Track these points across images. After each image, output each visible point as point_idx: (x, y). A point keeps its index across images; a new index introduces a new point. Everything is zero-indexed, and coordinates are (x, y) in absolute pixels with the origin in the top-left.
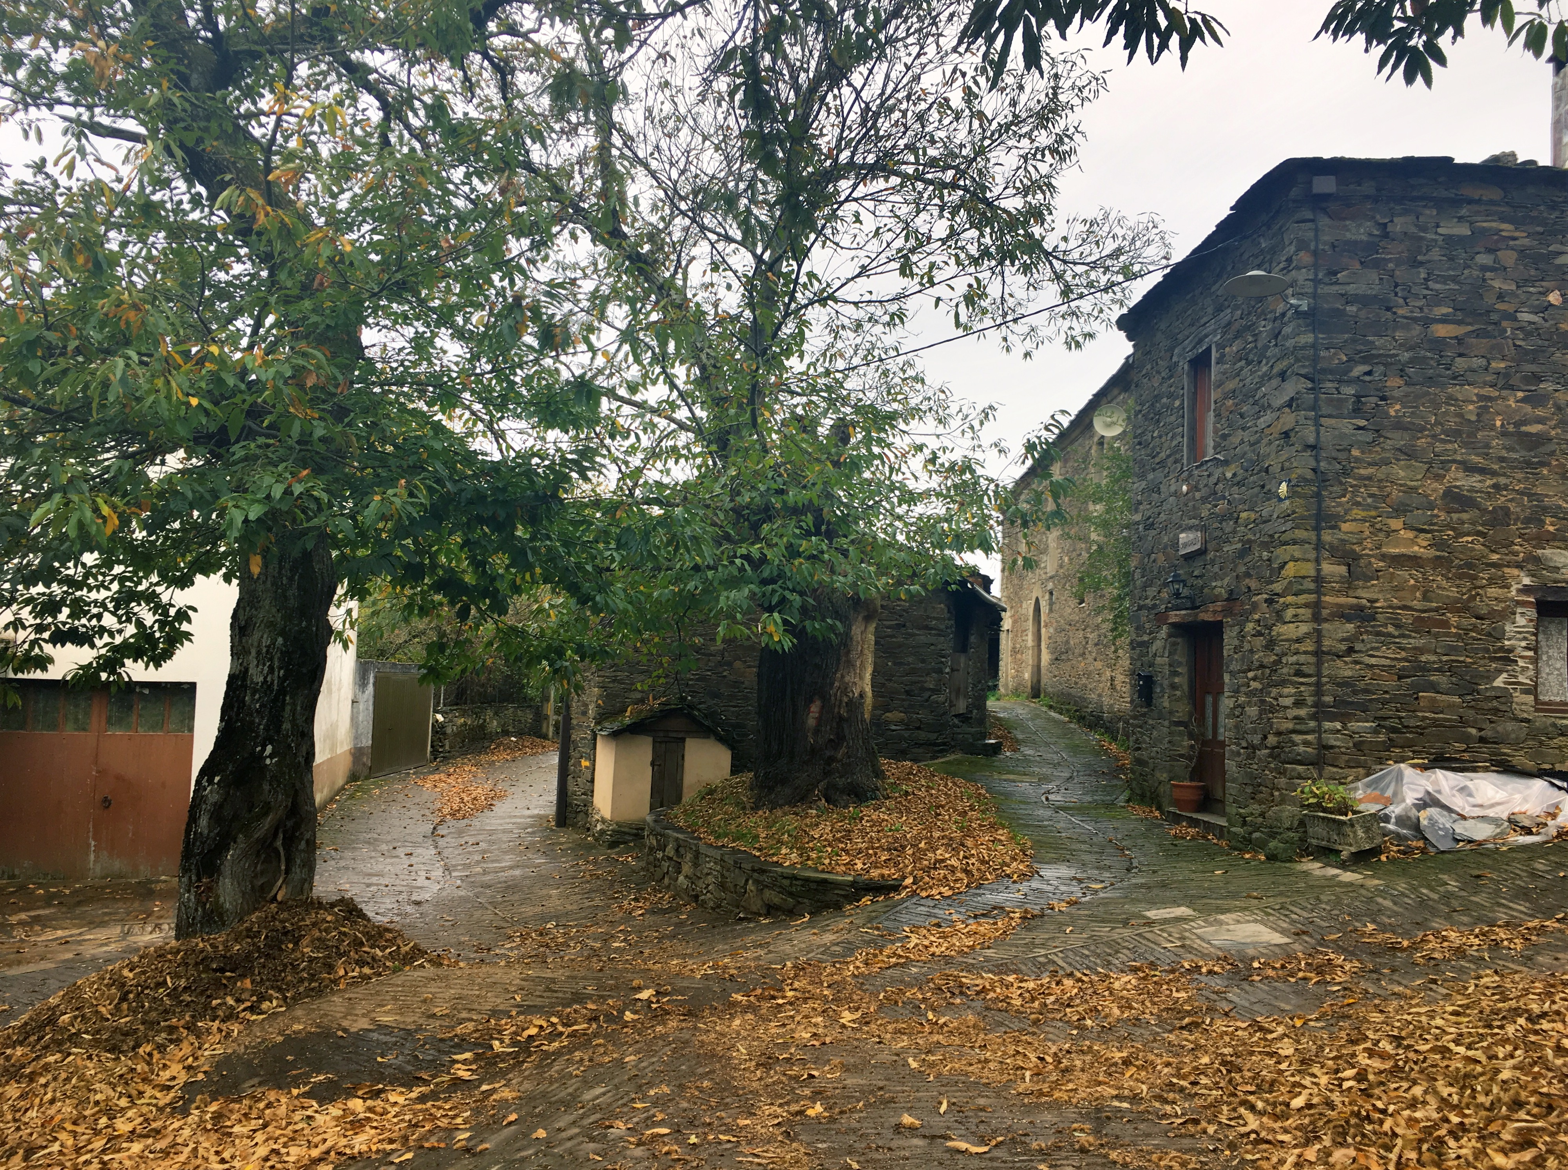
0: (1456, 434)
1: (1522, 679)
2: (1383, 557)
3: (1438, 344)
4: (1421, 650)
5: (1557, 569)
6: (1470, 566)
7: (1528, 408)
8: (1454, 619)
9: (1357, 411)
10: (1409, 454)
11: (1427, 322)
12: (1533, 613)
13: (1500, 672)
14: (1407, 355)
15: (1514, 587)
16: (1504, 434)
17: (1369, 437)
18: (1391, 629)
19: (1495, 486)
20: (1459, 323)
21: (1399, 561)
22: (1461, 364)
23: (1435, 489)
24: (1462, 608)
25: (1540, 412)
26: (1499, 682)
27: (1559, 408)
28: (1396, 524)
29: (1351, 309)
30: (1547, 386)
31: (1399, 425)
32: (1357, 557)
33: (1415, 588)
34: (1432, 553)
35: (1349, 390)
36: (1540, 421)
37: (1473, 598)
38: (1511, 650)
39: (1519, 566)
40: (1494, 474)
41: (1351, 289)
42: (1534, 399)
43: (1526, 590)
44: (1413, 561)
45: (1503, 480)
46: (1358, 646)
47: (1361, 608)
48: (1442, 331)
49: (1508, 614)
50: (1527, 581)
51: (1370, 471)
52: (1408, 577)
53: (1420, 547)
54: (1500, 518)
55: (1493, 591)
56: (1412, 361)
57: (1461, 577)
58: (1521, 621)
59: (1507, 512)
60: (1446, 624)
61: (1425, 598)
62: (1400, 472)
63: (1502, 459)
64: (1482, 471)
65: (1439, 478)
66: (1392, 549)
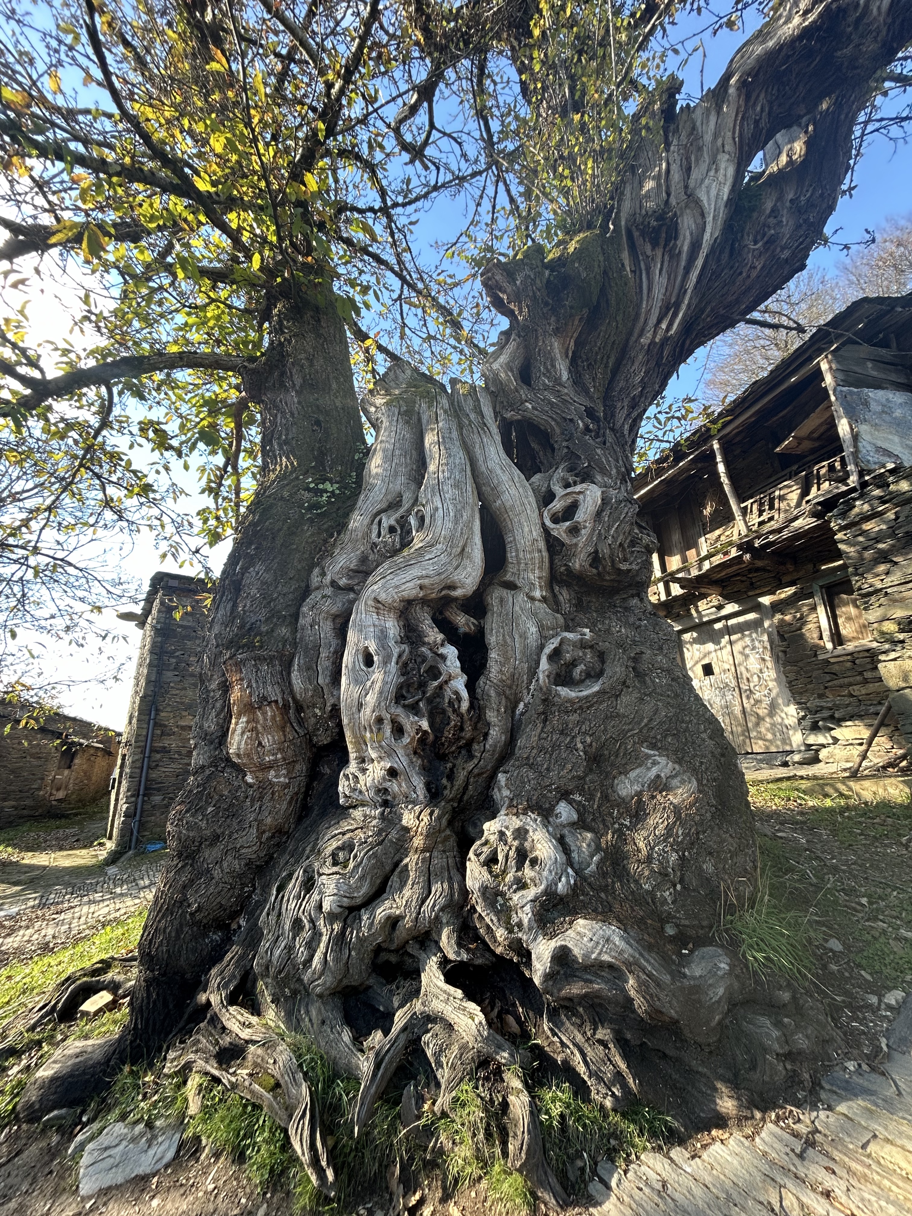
2: (177, 726)
9: (175, 669)
17: (178, 679)
21: (184, 728)
28: (184, 713)
29: (179, 630)
32: (166, 726)
35: (173, 661)
46: (161, 764)
47: (165, 748)
51: (178, 692)
52: (188, 735)
66: (182, 723)
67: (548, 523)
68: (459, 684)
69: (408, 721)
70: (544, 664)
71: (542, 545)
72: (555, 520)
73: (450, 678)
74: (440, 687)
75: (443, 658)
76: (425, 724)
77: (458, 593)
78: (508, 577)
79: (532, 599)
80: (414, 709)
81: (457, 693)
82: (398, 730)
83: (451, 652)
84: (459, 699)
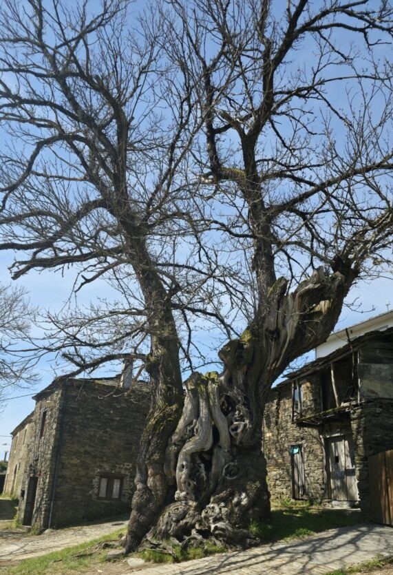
1: (95, 492)
2: (70, 464)
4: (75, 485)
5: (105, 469)
6: (88, 467)
7: (104, 434)
8: (83, 478)
10: (79, 442)
11: (86, 414)
12: (99, 477)
13: (91, 490)
15: (96, 471)
16: (98, 439)
18: (69, 480)
19: (95, 450)
20: (92, 415)
21: (73, 465)
22: (91, 424)
23: (82, 450)
24: (85, 476)
26: (90, 493)
27: (110, 434)
30: (108, 429)
31: (77, 436)
33: (76, 471)
34: (80, 464)
35: (68, 427)
36: (106, 437)
37: (87, 474)
38: (94, 485)
39: (98, 467)
40: (95, 447)
42: (106, 432)
44: (76, 465)
46: (62, 484)
48: (89, 416)
49: (94, 478)
50: (99, 471)
51: (70, 445)
52: (74, 469)
53: (78, 462)
55: (91, 473)
56: (82, 422)
57: (85, 469)
59: (96, 455)
60: (81, 480)
61: (77, 474)
62: (76, 446)
63: (97, 444)
65: (84, 447)
66: (72, 462)
67: (230, 431)
68: (204, 474)
69: (191, 482)
70: (224, 471)
71: (228, 437)
72: (233, 430)
73: (202, 472)
74: (199, 474)
75: (200, 467)
76: (195, 483)
77: (206, 450)
78: (220, 445)
79: (225, 452)
80: (193, 480)
81: (203, 476)
82: (189, 484)
83: (202, 465)
84: (204, 478)
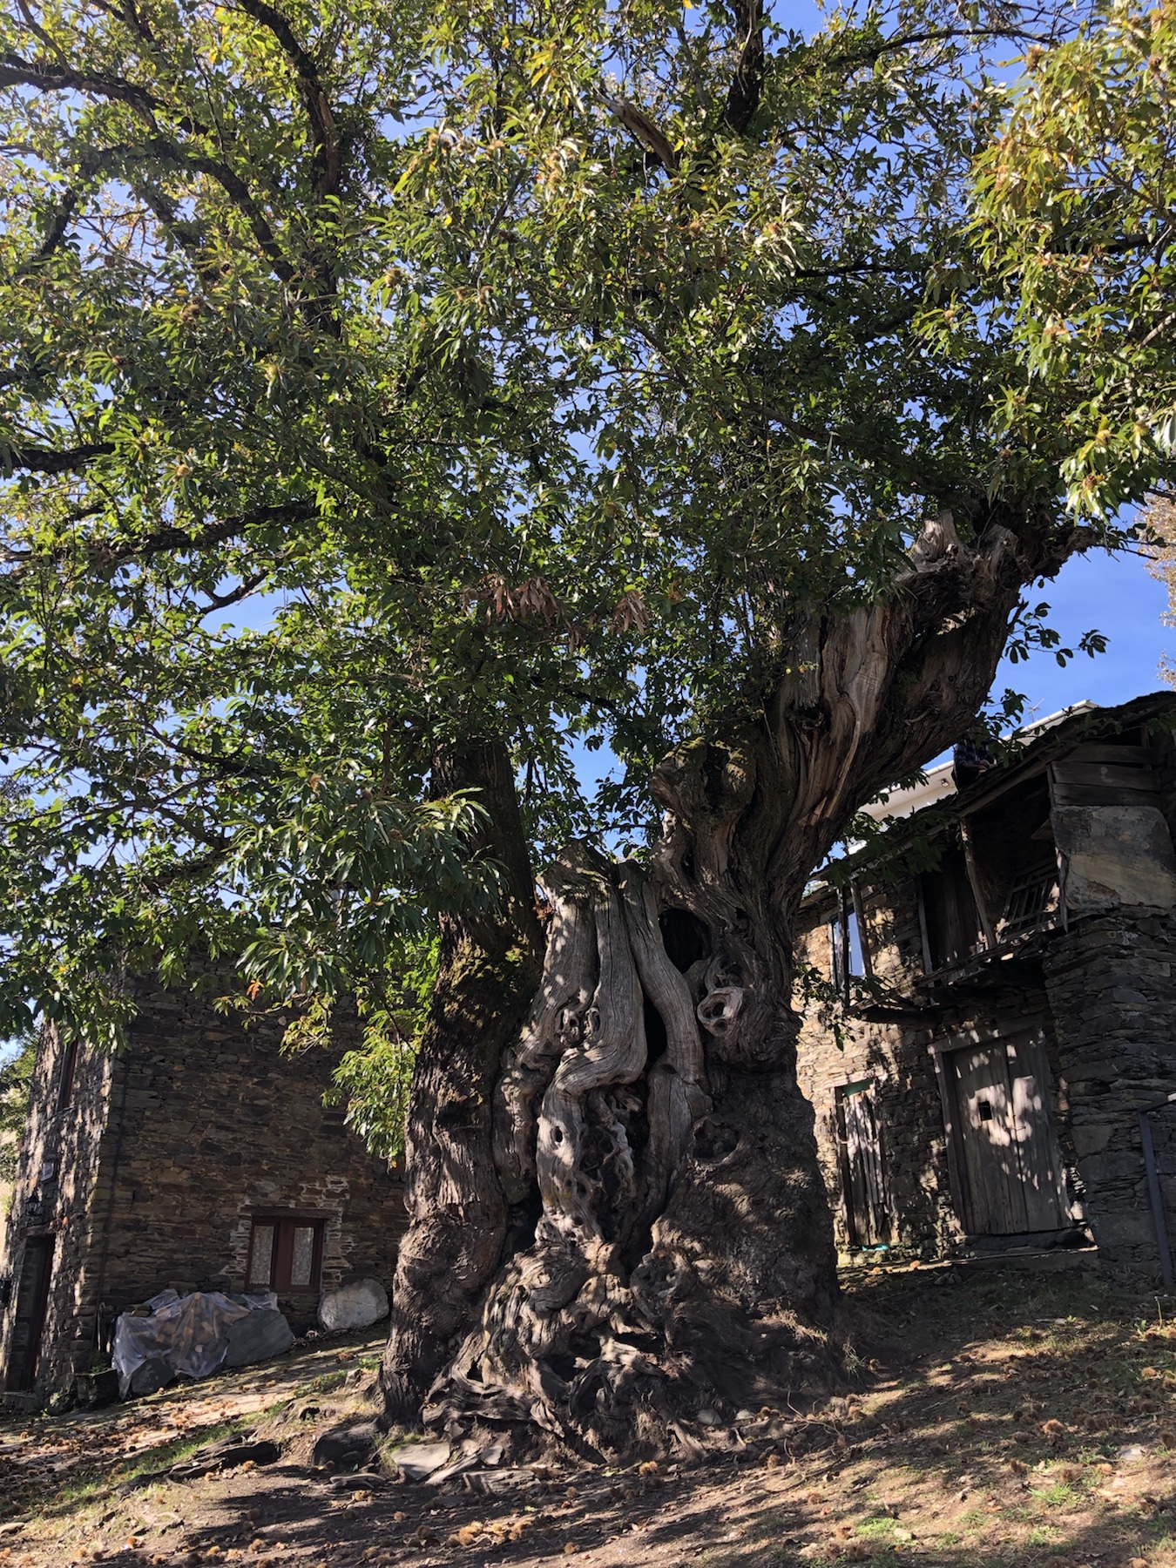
0: (213, 1103)
1: (238, 1269)
2: (157, 1185)
3: (209, 1045)
4: (175, 1251)
5: (266, 1195)
6: (213, 1192)
7: (259, 1088)
8: (199, 1228)
9: (152, 1086)
10: (184, 1115)
11: (204, 1030)
12: (249, 1223)
13: (224, 1264)
14: (188, 1051)
15: (240, 1205)
16: (243, 1104)
18: (156, 1236)
19: (234, 1139)
20: (223, 1032)
21: (167, 1188)
22: (221, 1058)
23: (195, 1140)
24: (205, 1221)
25: (266, 1092)
26: (223, 1272)
27: (278, 1090)
28: (168, 1163)
30: (272, 1075)
31: (178, 1097)
33: (176, 1207)
34: (190, 1183)
35: (149, 1072)
36: (266, 1098)
37: (212, 1214)
38: (233, 1249)
39: (244, 1192)
40: (234, 1131)
41: (158, 1005)
42: (264, 1083)
43: (247, 1208)
44: (178, 1188)
45: (239, 1136)
47: (138, 1222)
48: (211, 1036)
49: (234, 1225)
50: (247, 1202)
51: (157, 1126)
52: (173, 1199)
53: (183, 1178)
54: (235, 1160)
55: (225, 1210)
56: (191, 1055)
57: (207, 1199)
58: (241, 1229)
59: (239, 1155)
60: (193, 1232)
61: (182, 1215)
62: (175, 1127)
63: (240, 1122)
64: (227, 1129)
65: (200, 1132)
66: (164, 1180)
67: (701, 1017)
68: (627, 1155)
69: (591, 1185)
70: (691, 1142)
71: (695, 1036)
72: (709, 1013)
73: (620, 1151)
74: (612, 1158)
75: (615, 1134)
76: (601, 1186)
77: (627, 1080)
78: (669, 1061)
79: (687, 1083)
80: (593, 1174)
81: (625, 1163)
83: (621, 1130)
84: (627, 1166)
